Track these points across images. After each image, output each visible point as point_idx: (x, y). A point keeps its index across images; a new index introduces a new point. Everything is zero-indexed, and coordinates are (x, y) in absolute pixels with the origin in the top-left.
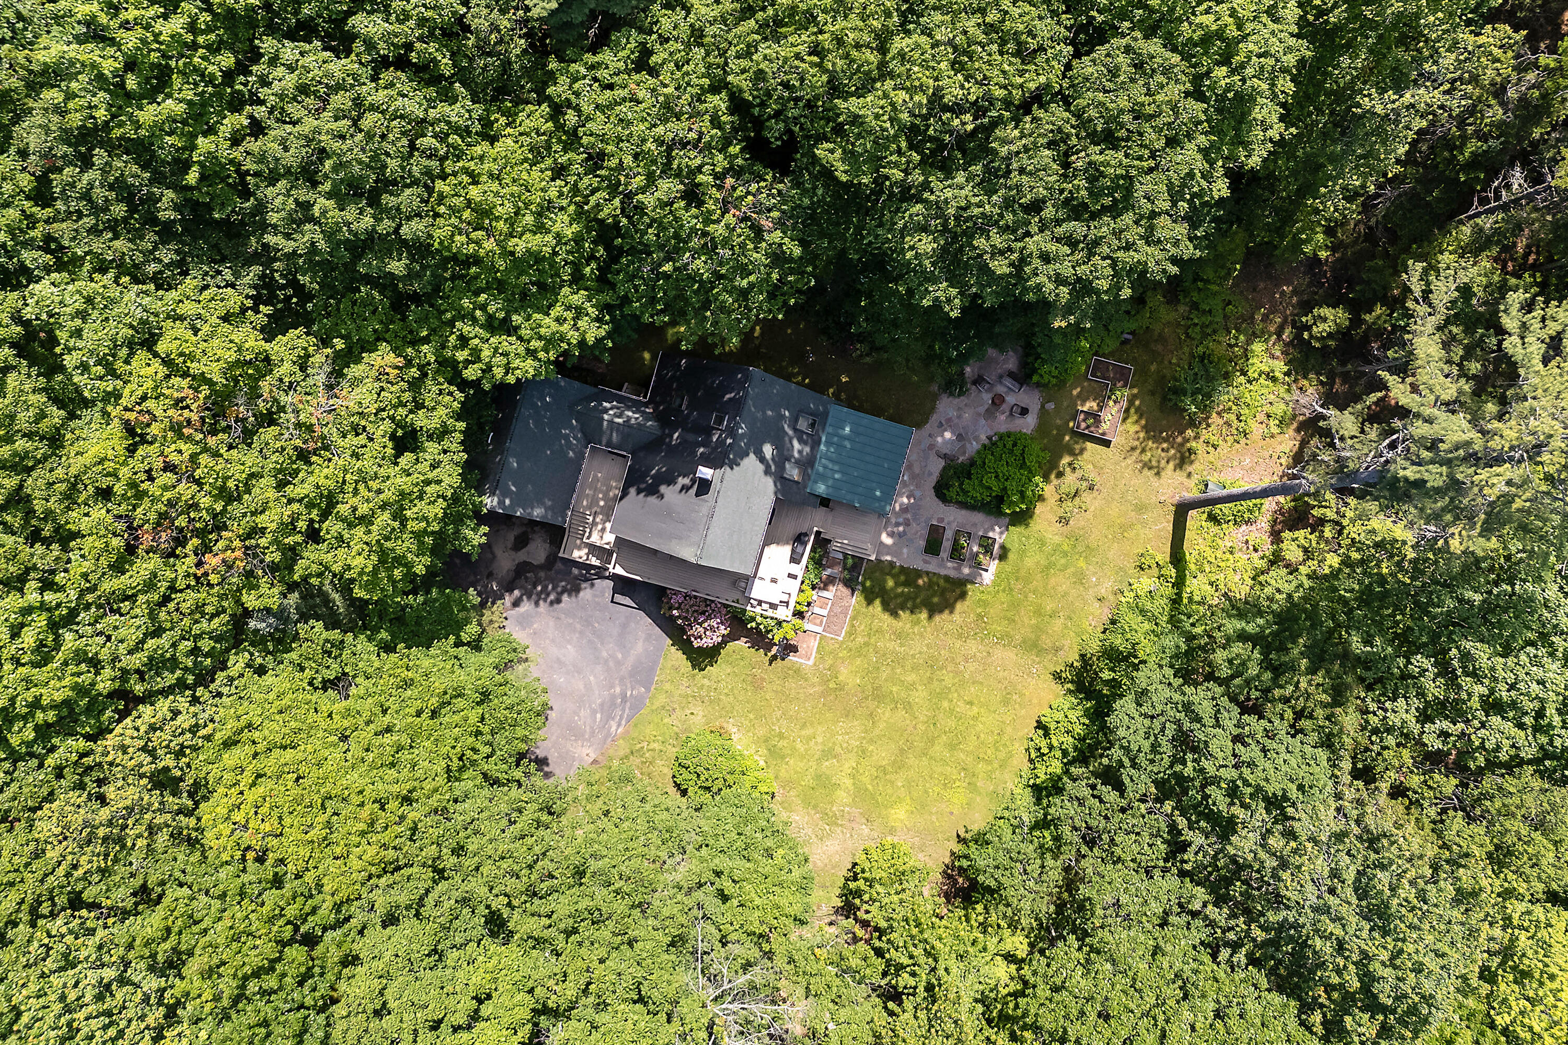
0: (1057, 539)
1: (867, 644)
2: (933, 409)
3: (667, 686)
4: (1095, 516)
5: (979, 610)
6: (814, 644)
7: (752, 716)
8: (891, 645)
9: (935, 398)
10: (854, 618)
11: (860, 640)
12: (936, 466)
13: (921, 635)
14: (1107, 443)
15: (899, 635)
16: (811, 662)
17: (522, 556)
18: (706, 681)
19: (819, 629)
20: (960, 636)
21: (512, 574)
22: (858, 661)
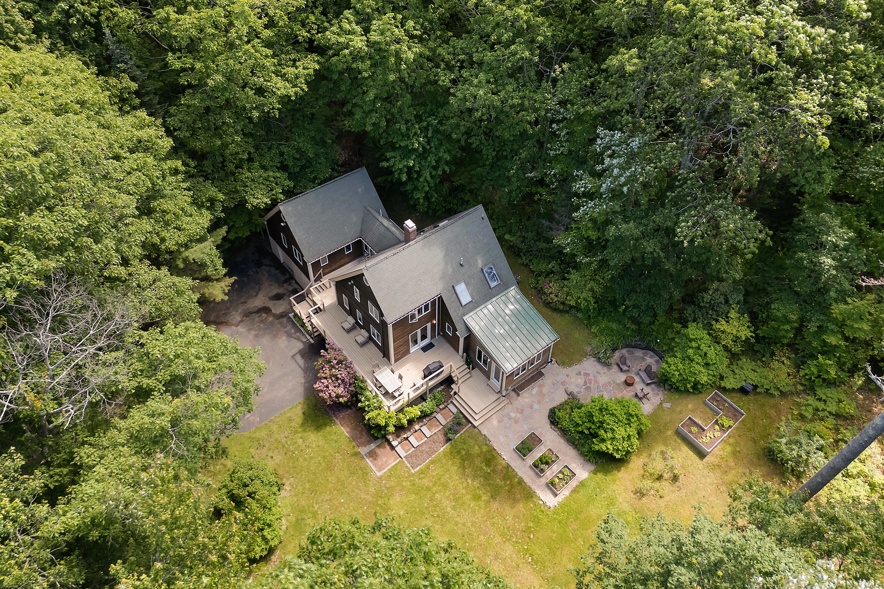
0: (626, 507)
1: (428, 489)
2: (580, 361)
3: (274, 428)
4: (666, 506)
5: (531, 524)
6: (393, 463)
7: (307, 486)
8: (446, 503)
9: (585, 355)
10: (433, 462)
11: (426, 482)
12: (560, 398)
13: (474, 511)
14: (701, 455)
15: (457, 499)
16: (379, 474)
17: (270, 304)
18: (300, 441)
19: (403, 454)
20: (503, 535)
21: (256, 309)
22: (413, 497)
